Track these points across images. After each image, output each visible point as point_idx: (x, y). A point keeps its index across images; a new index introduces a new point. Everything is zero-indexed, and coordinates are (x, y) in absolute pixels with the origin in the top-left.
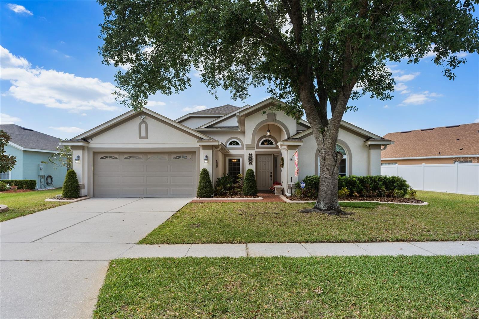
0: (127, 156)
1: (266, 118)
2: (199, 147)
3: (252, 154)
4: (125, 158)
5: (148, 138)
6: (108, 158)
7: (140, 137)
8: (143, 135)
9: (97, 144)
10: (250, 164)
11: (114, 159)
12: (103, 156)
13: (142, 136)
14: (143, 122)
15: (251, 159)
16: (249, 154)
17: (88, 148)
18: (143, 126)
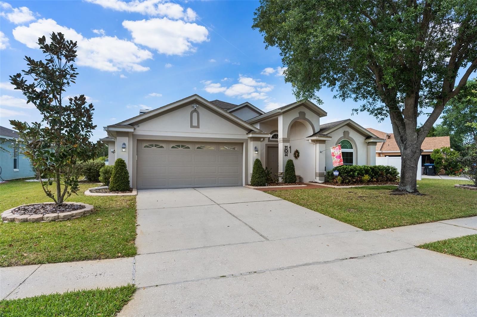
0: (174, 145)
1: (298, 116)
2: (247, 138)
3: (287, 147)
4: (173, 147)
5: (199, 128)
6: (153, 146)
7: (192, 126)
8: (195, 123)
9: (145, 131)
10: (285, 155)
11: (159, 147)
12: (147, 144)
13: (193, 125)
14: (195, 111)
15: (286, 151)
16: (285, 146)
17: (133, 135)
18: (195, 115)
